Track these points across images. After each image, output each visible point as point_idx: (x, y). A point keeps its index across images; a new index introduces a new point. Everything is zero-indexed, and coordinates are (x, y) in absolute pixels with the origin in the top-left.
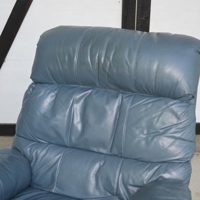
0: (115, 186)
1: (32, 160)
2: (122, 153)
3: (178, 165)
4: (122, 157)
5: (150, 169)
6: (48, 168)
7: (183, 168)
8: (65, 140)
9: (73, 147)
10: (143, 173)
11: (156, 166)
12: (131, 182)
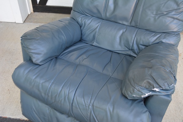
0: (131, 45)
1: (82, 26)
2: (137, 25)
3: (173, 35)
4: (137, 28)
5: (154, 36)
6: (91, 31)
7: (175, 37)
8: (103, 15)
9: (108, 20)
10: (150, 38)
11: (158, 34)
12: (141, 43)
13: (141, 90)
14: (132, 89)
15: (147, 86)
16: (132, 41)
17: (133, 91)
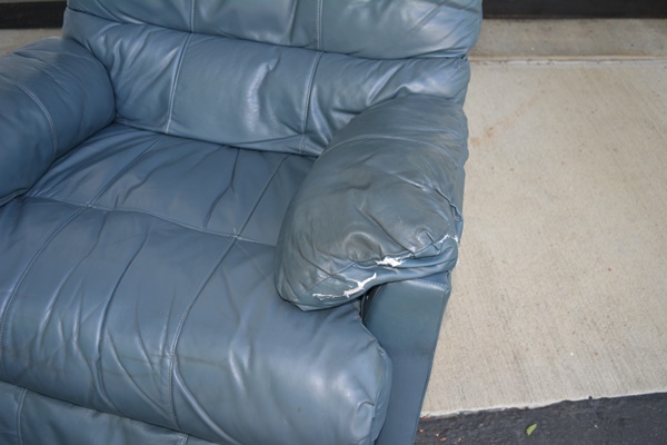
0: (303, 115)
1: (112, 65)
2: (316, 41)
3: (442, 63)
4: (316, 50)
5: (379, 73)
6: (149, 81)
7: (452, 71)
8: (186, 15)
9: (206, 32)
10: (365, 82)
11: (392, 66)
12: (337, 103)
13: (337, 271)
14: (307, 274)
15: (359, 256)
16: (305, 101)
17: (314, 277)
